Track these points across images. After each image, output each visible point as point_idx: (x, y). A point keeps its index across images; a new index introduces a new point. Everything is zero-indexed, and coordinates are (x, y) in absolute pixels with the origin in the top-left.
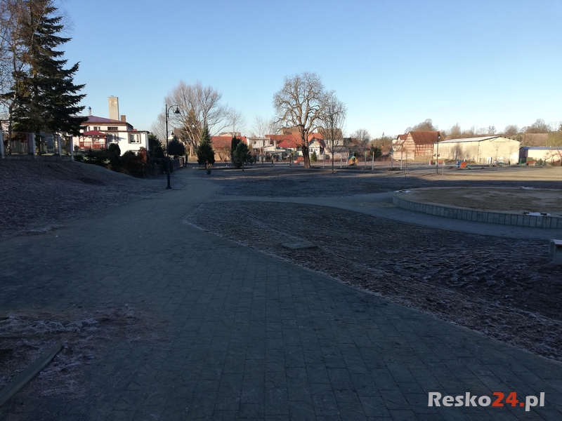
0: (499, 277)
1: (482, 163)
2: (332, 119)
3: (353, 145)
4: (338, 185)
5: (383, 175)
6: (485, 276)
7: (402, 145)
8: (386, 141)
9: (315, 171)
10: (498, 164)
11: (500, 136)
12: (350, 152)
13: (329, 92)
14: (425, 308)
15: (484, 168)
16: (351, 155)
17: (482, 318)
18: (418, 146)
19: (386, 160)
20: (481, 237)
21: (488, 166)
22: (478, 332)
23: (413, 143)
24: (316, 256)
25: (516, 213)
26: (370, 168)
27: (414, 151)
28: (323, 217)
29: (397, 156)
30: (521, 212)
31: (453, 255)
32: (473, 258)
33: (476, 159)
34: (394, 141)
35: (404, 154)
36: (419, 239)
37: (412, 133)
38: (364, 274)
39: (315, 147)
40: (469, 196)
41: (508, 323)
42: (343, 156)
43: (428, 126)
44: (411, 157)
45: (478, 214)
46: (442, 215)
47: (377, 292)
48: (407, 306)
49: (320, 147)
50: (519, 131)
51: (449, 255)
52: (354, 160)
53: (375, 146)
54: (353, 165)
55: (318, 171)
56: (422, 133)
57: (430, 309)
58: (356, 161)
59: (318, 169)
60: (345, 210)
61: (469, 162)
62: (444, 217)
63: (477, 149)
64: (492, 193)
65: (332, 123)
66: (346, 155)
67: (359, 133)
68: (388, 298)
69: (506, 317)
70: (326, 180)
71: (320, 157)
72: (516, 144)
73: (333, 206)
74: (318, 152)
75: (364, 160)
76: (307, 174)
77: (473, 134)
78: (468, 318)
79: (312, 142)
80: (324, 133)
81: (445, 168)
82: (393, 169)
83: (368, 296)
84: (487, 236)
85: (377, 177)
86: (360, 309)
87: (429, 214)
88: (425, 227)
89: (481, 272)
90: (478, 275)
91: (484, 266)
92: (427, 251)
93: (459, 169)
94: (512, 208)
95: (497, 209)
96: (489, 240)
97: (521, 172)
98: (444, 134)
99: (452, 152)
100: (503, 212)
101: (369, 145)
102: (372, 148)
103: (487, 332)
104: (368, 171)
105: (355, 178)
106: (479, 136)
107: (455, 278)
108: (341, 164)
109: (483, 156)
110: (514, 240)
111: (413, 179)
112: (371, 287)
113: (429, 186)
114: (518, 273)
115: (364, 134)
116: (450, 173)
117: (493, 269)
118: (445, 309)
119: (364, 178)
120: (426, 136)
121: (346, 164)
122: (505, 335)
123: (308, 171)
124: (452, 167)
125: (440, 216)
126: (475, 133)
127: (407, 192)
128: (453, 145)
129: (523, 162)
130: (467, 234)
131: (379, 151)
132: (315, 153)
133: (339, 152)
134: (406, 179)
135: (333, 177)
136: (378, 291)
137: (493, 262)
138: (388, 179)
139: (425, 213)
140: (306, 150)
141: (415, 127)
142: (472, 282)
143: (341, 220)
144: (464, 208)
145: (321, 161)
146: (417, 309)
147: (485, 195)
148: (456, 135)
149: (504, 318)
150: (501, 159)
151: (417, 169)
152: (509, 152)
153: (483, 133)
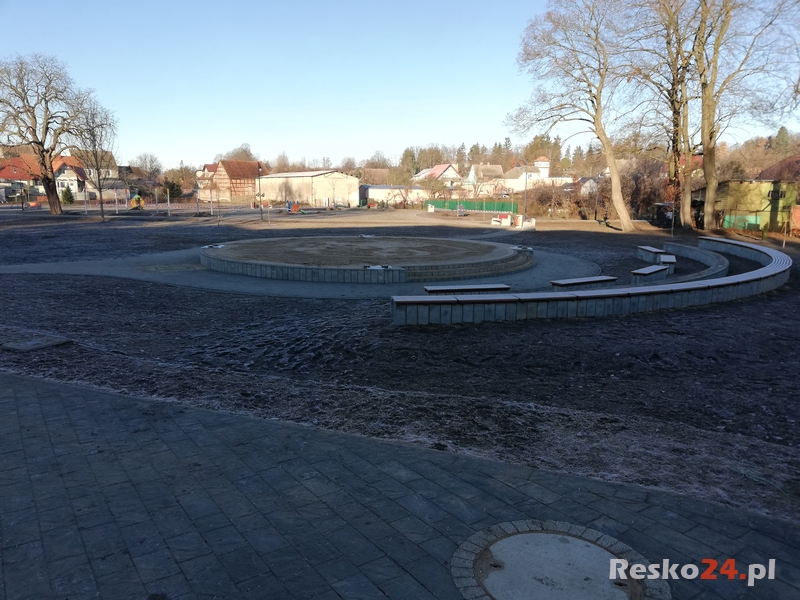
0: (338, 349)
1: (318, 206)
2: (93, 135)
3: (135, 178)
4: (112, 240)
5: (185, 223)
6: (321, 351)
7: (211, 179)
8: (186, 173)
9: (72, 219)
10: (337, 207)
11: (336, 170)
12: (131, 188)
13: (83, 90)
14: (238, 406)
15: (320, 212)
16: (133, 194)
17: (312, 405)
18: (234, 181)
19: (189, 201)
20: (318, 302)
21: (325, 209)
22: (306, 424)
23: (227, 177)
24: (70, 357)
25: (356, 267)
26: (166, 214)
27: (229, 188)
28: (88, 292)
29: (203, 195)
30: (360, 267)
31: (283, 328)
32: (308, 328)
33: (310, 201)
34: (199, 174)
35: (214, 192)
36: (239, 312)
37: (223, 162)
38: (150, 374)
39: (68, 180)
40: (301, 249)
41: (341, 405)
42: (119, 194)
43: (245, 153)
44: (225, 197)
45: (314, 273)
46: (269, 276)
47: (169, 396)
48: (213, 408)
49: (78, 181)
50: (357, 166)
51: (279, 329)
52: (138, 201)
53: (170, 180)
54: (136, 208)
55: (76, 219)
56: (238, 163)
57: (246, 406)
58: (142, 203)
59: (76, 215)
60: (125, 279)
61: (302, 204)
62: (272, 279)
63: (310, 187)
64: (329, 243)
65: (94, 141)
66: (124, 193)
67: (143, 159)
68: (186, 402)
69: (340, 398)
70: (92, 233)
71: (79, 196)
72: (355, 182)
73: (105, 274)
74: (74, 188)
75: (154, 201)
76: (56, 224)
77: (304, 167)
78: (295, 408)
79: (61, 170)
80: (81, 157)
81: (271, 212)
82: (201, 215)
83: (155, 405)
84: (324, 299)
85: (176, 226)
86: (142, 427)
87: (251, 276)
88: (247, 295)
89: (317, 346)
90: (313, 351)
91: (320, 338)
92: (249, 328)
93: (290, 214)
94: (351, 262)
95: (335, 264)
96: (326, 304)
97: (362, 217)
98: (267, 166)
99: (281, 191)
100: (342, 267)
101: (161, 178)
102: (167, 183)
103: (316, 422)
104: (163, 217)
105: (142, 229)
106: (313, 170)
107: (285, 359)
108: (117, 208)
109: (318, 197)
110: (355, 301)
111: (230, 229)
112: (161, 391)
113: (251, 238)
114: (358, 341)
115: (152, 161)
116: (279, 220)
117: (331, 341)
118: (266, 402)
119: (157, 229)
120: (243, 168)
121: (126, 207)
122: (336, 420)
123: (58, 219)
124: (281, 212)
125: (266, 278)
126: (307, 165)
127: (220, 247)
128: (281, 181)
129: (364, 204)
130: (301, 298)
131: (177, 187)
132: (68, 190)
133: (112, 187)
134: (219, 228)
135: (104, 228)
136: (172, 395)
137: (330, 331)
138: (193, 229)
139: (247, 275)
140: (50, 185)
141: (228, 154)
142: (306, 360)
143: (119, 295)
144: (295, 265)
145: (81, 203)
146: (228, 411)
147: (322, 247)
148: (284, 167)
149: (337, 399)
150: (340, 200)
151: (235, 214)
152: (347, 192)
153: (316, 166)
